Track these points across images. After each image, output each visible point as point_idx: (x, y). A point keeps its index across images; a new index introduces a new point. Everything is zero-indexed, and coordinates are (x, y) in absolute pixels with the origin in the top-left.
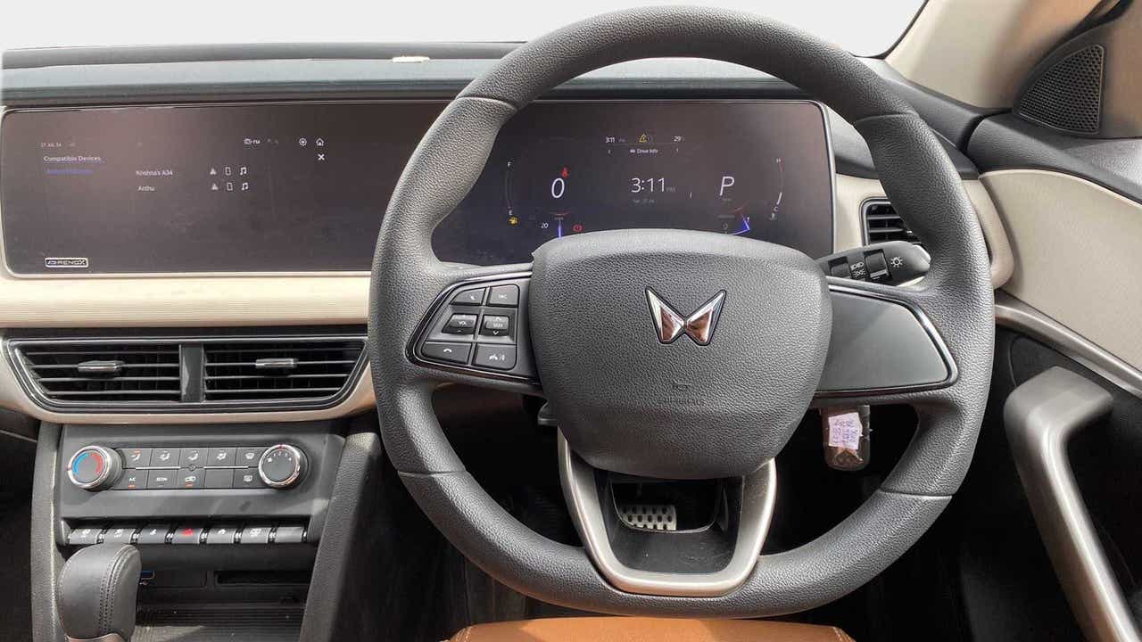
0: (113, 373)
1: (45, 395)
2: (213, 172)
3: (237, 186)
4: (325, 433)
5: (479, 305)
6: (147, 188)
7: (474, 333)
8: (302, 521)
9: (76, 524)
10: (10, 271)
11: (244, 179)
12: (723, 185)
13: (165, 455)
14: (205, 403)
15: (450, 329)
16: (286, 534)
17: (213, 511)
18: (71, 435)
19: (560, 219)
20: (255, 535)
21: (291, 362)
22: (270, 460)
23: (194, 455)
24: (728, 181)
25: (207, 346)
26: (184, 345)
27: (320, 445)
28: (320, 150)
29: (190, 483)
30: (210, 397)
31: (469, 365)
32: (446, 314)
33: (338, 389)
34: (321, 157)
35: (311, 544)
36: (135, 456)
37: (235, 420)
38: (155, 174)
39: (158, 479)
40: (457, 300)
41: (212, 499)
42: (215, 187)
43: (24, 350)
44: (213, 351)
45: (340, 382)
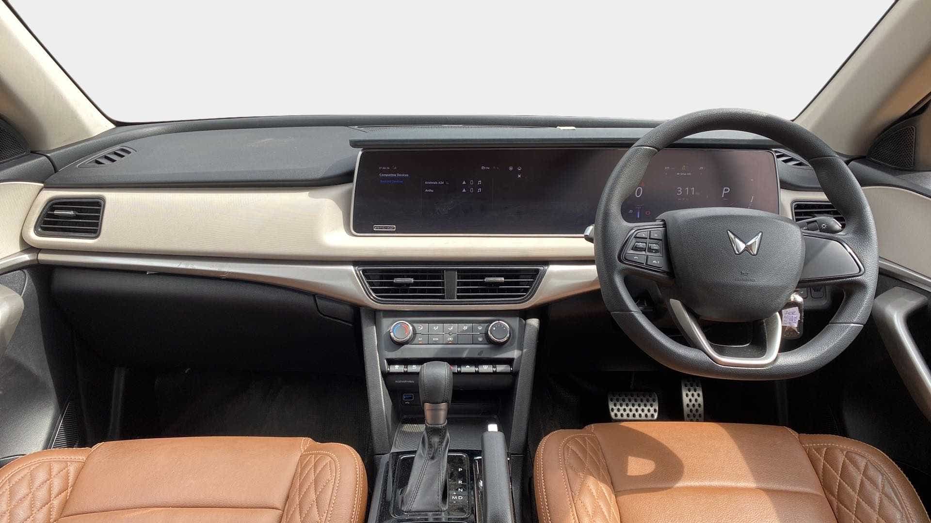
0: (412, 284)
1: (377, 296)
2: (464, 183)
3: (476, 190)
4: (517, 317)
5: (647, 238)
6: (430, 190)
7: (645, 251)
8: (509, 361)
9: (391, 362)
10: (353, 231)
11: (480, 186)
12: (724, 192)
13: (436, 327)
14: (457, 300)
15: (635, 248)
16: (500, 368)
17: (465, 355)
18: (385, 317)
19: (639, 208)
20: (485, 368)
21: (502, 279)
22: (494, 329)
23: (451, 327)
24: (726, 190)
25: (458, 270)
26: (447, 270)
27: (515, 322)
28: (520, 172)
29: (450, 341)
30: (458, 297)
31: (645, 265)
32: (632, 242)
33: (525, 294)
34: (519, 176)
35: (514, 374)
36: (420, 328)
37: (473, 309)
38: (435, 183)
39: (434, 339)
40: (637, 236)
41: (464, 349)
42: (464, 191)
43: (364, 271)
44: (462, 274)
45: (526, 290)
